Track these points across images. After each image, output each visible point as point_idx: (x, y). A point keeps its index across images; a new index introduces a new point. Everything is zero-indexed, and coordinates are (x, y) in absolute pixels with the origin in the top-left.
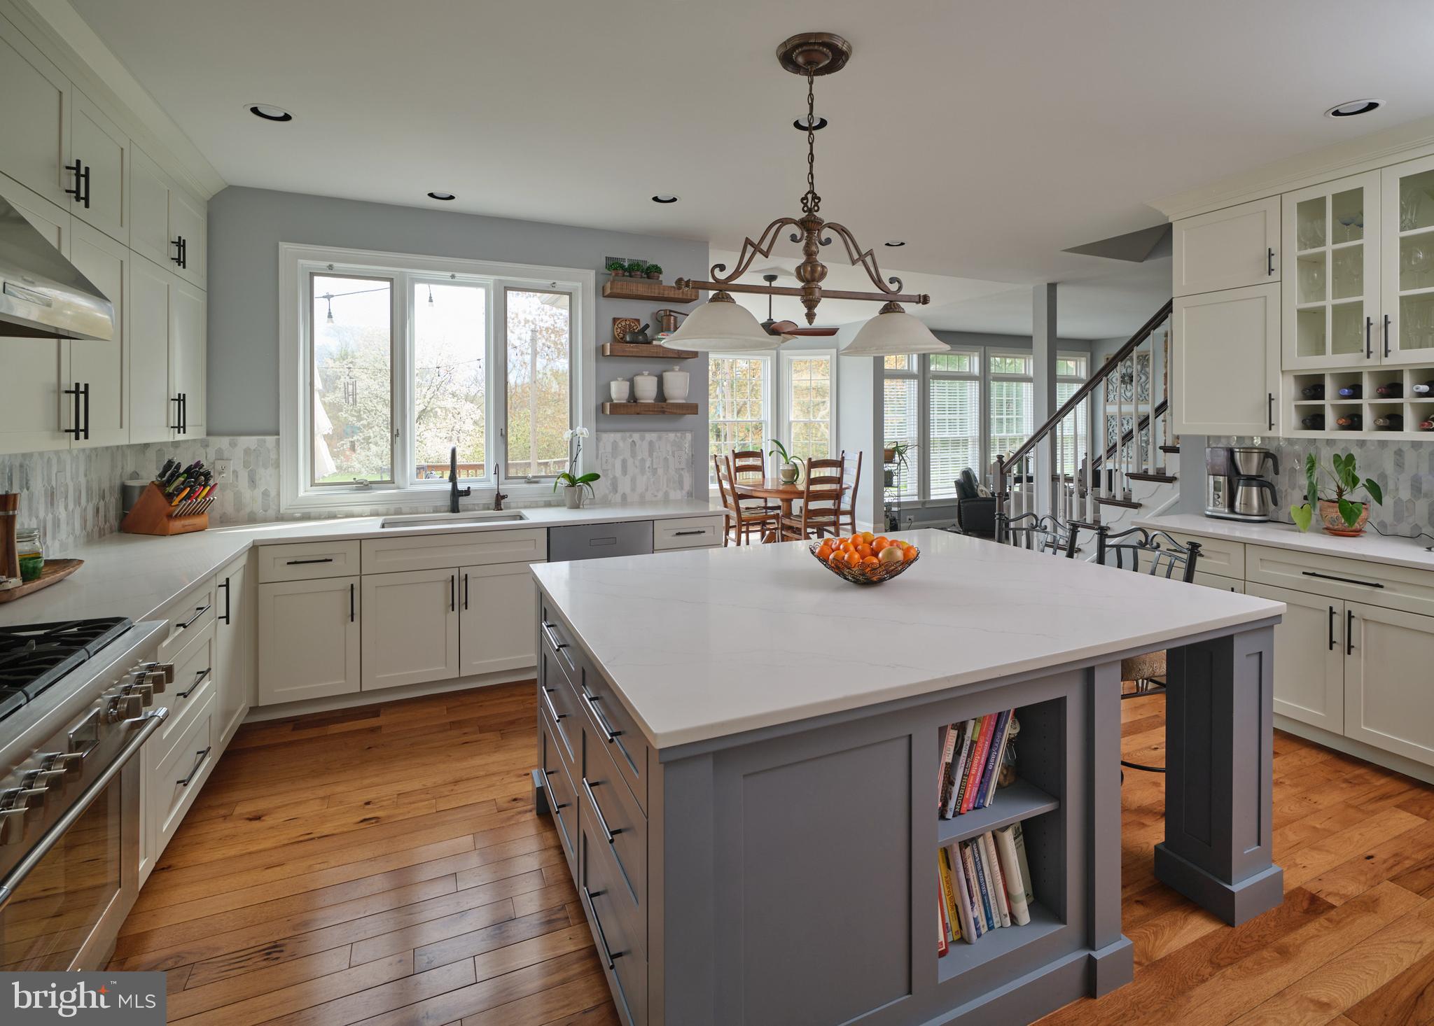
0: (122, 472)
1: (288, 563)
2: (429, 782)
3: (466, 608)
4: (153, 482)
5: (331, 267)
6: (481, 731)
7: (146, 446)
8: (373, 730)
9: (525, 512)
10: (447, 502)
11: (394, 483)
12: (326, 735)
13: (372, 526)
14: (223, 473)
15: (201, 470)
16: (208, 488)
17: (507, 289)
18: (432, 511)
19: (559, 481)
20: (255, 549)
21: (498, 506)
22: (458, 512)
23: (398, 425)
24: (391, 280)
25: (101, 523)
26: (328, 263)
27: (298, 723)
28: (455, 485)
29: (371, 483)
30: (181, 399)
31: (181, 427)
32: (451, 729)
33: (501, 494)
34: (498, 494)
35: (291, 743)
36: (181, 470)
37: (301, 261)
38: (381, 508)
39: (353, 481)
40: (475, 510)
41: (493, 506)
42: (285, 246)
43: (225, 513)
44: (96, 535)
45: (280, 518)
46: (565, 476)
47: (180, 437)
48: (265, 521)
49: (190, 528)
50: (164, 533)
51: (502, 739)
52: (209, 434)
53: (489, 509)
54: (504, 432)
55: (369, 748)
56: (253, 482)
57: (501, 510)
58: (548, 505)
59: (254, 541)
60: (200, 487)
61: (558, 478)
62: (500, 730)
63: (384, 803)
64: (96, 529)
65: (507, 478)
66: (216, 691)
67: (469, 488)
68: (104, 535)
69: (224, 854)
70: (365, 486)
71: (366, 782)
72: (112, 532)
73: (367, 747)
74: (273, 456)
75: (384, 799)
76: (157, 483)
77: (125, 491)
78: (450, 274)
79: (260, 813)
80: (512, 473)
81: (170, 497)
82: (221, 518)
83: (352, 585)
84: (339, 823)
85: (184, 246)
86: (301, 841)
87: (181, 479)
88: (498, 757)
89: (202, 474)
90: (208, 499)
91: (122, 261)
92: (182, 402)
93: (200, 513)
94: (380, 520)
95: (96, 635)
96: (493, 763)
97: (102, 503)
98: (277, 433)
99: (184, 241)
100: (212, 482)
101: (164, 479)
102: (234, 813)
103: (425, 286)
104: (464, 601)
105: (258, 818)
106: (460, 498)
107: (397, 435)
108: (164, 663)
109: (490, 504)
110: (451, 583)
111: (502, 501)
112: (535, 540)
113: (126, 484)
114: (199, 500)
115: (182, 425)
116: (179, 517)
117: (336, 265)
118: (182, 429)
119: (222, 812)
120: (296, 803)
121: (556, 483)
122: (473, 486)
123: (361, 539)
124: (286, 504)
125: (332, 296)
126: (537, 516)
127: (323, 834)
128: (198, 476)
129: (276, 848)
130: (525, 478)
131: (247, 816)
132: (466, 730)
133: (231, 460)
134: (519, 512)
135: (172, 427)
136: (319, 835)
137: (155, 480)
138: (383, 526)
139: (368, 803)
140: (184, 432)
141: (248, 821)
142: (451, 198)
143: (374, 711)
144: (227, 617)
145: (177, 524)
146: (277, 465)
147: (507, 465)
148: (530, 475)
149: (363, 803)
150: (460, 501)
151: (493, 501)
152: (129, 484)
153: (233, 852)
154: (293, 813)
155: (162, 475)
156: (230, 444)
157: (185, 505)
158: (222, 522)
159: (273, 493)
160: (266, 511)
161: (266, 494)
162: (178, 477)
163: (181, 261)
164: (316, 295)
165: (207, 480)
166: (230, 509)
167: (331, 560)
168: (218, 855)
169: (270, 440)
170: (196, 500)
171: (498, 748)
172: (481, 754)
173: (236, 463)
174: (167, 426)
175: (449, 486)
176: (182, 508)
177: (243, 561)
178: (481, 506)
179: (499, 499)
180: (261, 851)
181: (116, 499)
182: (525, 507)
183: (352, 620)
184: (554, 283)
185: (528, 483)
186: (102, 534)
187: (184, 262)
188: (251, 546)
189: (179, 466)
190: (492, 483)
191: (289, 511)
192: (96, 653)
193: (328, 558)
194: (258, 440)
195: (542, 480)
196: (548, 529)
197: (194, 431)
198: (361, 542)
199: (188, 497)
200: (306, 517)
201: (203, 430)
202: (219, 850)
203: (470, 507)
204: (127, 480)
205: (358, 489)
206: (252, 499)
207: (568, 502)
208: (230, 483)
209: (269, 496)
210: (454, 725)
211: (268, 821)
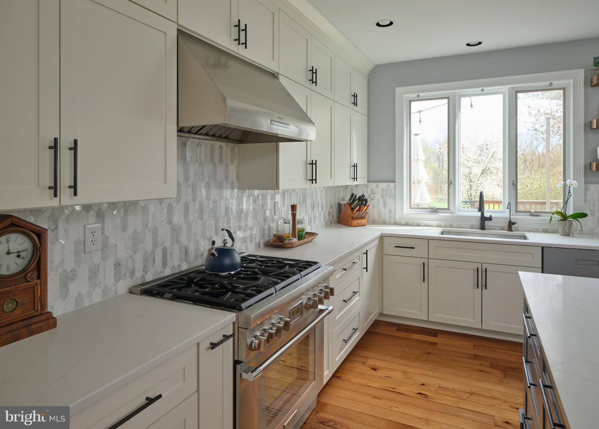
0: (339, 197)
1: (395, 247)
2: (457, 387)
3: (486, 289)
4: (347, 202)
5: (418, 96)
6: (492, 367)
7: (347, 186)
8: (433, 344)
9: (528, 234)
10: (478, 223)
11: (449, 210)
12: (410, 338)
13: (435, 232)
14: (373, 200)
15: (364, 198)
16: (366, 207)
17: (517, 92)
18: (469, 227)
19: (553, 216)
20: (382, 237)
21: (510, 229)
22: (485, 229)
23: (451, 178)
24: (448, 98)
25: (331, 218)
26: (417, 94)
27: (400, 327)
28: (482, 214)
29: (438, 209)
30: (355, 166)
31: (355, 179)
32: (473, 359)
33: (512, 221)
34: (510, 222)
35: (395, 337)
36: (357, 198)
37: (405, 95)
38: (442, 223)
39: (428, 207)
40: (495, 230)
41: (507, 228)
42: (398, 89)
43: (374, 219)
44: (329, 223)
45: (396, 224)
46: (558, 213)
47: (355, 183)
48: (390, 224)
49: (360, 224)
50: (350, 226)
51: (504, 377)
52: (368, 181)
53: (504, 230)
54: (515, 183)
55: (429, 353)
56: (385, 204)
57: (512, 231)
58: (546, 231)
59: (381, 234)
60: (363, 206)
61: (553, 214)
62: (504, 371)
63: (431, 389)
64: (329, 221)
65: (517, 211)
66: (362, 302)
67: (491, 216)
68: (332, 224)
69: (359, 381)
70: (435, 211)
71: (425, 372)
72: (335, 223)
73: (428, 352)
74: (393, 193)
75: (431, 386)
76: (349, 203)
77: (340, 205)
78: (481, 89)
79: (376, 368)
80: (521, 208)
81: (353, 209)
82: (373, 221)
83: (424, 263)
84: (408, 389)
85: (356, 97)
86: (390, 391)
87: (356, 202)
88: (501, 389)
89: (364, 200)
90: (366, 212)
91: (331, 107)
92: (356, 167)
93: (363, 218)
94: (440, 230)
95: (306, 268)
96: (497, 391)
97: (331, 211)
98: (395, 182)
99: (357, 94)
100: (368, 204)
101: (351, 201)
102: (367, 363)
103: (468, 99)
104: (485, 284)
105: (375, 369)
106: (486, 221)
107: (451, 183)
108: (331, 286)
109: (505, 227)
110: (477, 272)
111: (513, 226)
112: (533, 254)
113: (340, 203)
114: (363, 212)
115: (355, 177)
116: (356, 218)
117: (421, 94)
118: (355, 180)
119: (363, 360)
120: (391, 369)
121: (551, 218)
122: (493, 215)
123: (429, 239)
124: (398, 216)
125: (422, 111)
126: (534, 238)
127: (400, 392)
128: (362, 201)
129: (379, 389)
130: (530, 212)
131: (371, 367)
132: (483, 363)
133: (376, 194)
134: (524, 234)
135: (352, 179)
136: (398, 391)
137: (348, 202)
138: (442, 233)
139: (423, 385)
140: (357, 181)
141: (371, 369)
142: (480, 43)
143: (434, 333)
144: (367, 268)
145: (355, 222)
146: (395, 198)
147: (517, 203)
148: (533, 211)
149: (421, 383)
150: (485, 223)
151: (506, 225)
152: (341, 203)
153: (363, 382)
154: (389, 374)
155: (350, 200)
156: (376, 187)
157: (357, 213)
158: (373, 223)
159: (393, 211)
160: (390, 219)
161: (390, 211)
162: (356, 201)
163: (355, 104)
164: (412, 112)
165: (366, 203)
166: (376, 217)
167: (414, 248)
168: (357, 380)
169: (392, 184)
170: (362, 212)
171: (501, 383)
172: (489, 382)
173: (378, 196)
174: (350, 178)
175: (479, 214)
176: (357, 215)
177: (376, 242)
178: (499, 228)
179: (511, 225)
180: (373, 387)
181: (337, 209)
182: (529, 231)
183: (424, 282)
184: (551, 83)
185: (531, 215)
186: (331, 223)
187: (356, 104)
188: (380, 235)
189: (356, 196)
190: (507, 214)
191: (399, 221)
192: (304, 276)
193: (413, 247)
194: (387, 184)
195: (542, 214)
196: (543, 248)
197: (361, 180)
198: (428, 240)
199: (359, 210)
200: (407, 224)
201: (366, 180)
202: (358, 378)
203: (492, 227)
204: (341, 201)
205: (431, 212)
206: (385, 214)
207: (560, 231)
208: (376, 205)
209: (391, 212)
210: (476, 357)
211: (378, 373)
